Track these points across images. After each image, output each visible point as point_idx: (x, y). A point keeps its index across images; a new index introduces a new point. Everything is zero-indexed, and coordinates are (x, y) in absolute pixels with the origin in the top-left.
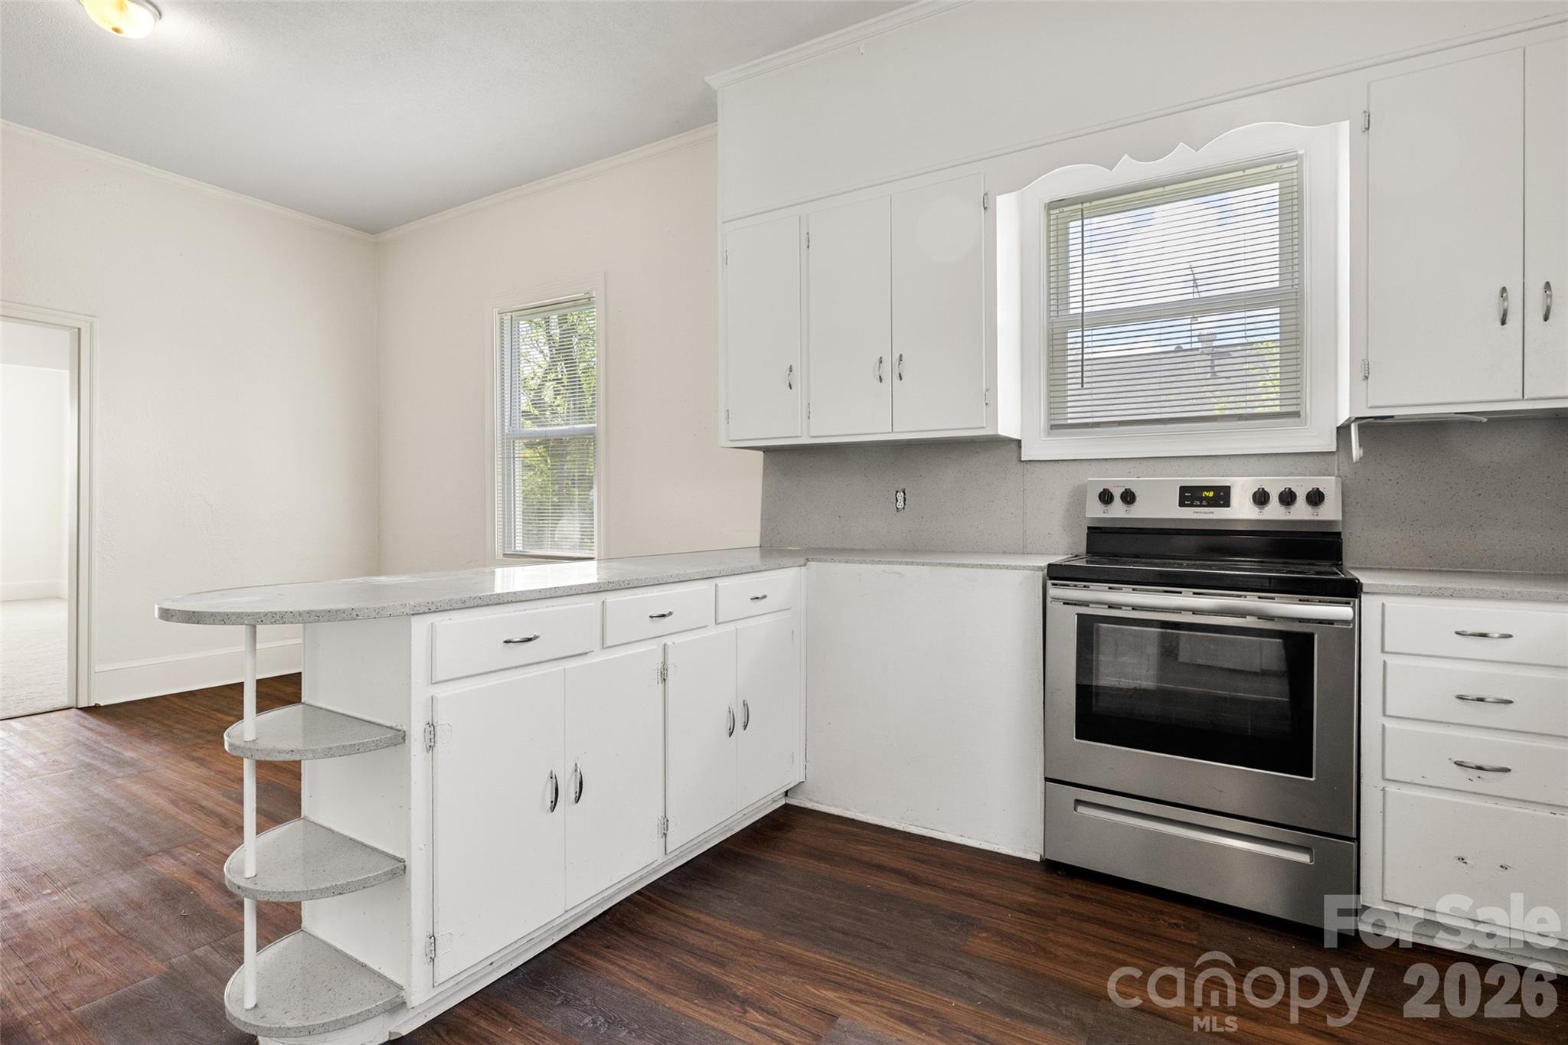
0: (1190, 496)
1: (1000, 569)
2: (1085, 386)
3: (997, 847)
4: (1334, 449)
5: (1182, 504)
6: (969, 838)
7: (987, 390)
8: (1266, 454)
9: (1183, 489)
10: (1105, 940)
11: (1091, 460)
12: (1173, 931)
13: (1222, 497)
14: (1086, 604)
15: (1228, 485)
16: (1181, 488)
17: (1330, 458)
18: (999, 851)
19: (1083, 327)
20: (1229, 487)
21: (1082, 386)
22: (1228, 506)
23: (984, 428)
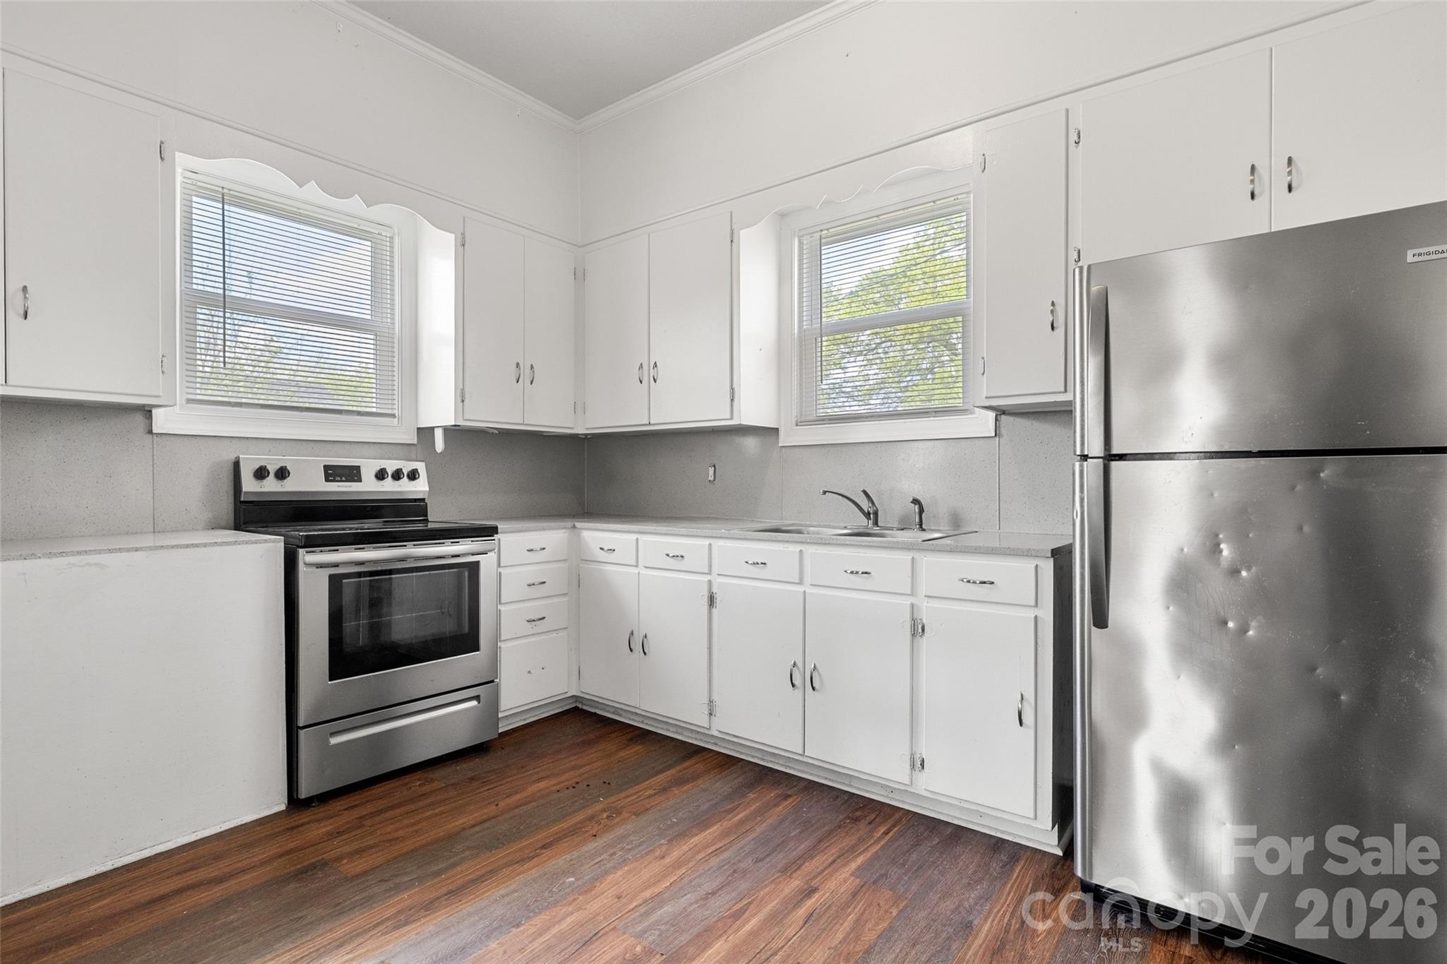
0: (332, 473)
1: (239, 544)
2: (228, 366)
3: (240, 820)
4: (415, 441)
5: (327, 480)
6: (204, 829)
7: (163, 356)
8: (375, 443)
9: (326, 468)
10: (407, 813)
11: (232, 437)
12: (424, 788)
13: (353, 474)
14: (336, 565)
15: (358, 465)
16: (325, 466)
17: (413, 448)
18: (243, 823)
19: (224, 308)
20: (359, 467)
21: (225, 366)
22: (361, 481)
23: (159, 396)
